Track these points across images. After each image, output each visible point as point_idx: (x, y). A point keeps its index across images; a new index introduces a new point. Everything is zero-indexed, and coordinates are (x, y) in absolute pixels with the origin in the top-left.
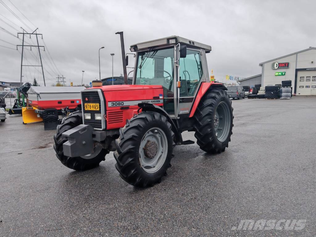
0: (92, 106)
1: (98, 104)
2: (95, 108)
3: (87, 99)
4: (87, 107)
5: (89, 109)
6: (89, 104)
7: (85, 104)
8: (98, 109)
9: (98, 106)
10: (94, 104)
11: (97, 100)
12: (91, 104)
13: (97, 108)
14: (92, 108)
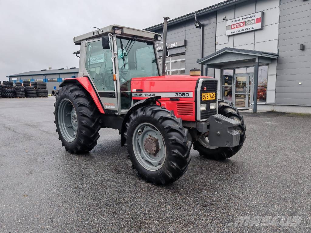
0: (209, 95)
1: (215, 94)
2: (212, 97)
3: (205, 89)
4: (204, 97)
5: (206, 99)
6: (207, 94)
7: (203, 94)
8: (214, 99)
9: (215, 95)
10: (211, 94)
11: (214, 89)
12: (209, 94)
13: (213, 97)
14: (209, 97)
